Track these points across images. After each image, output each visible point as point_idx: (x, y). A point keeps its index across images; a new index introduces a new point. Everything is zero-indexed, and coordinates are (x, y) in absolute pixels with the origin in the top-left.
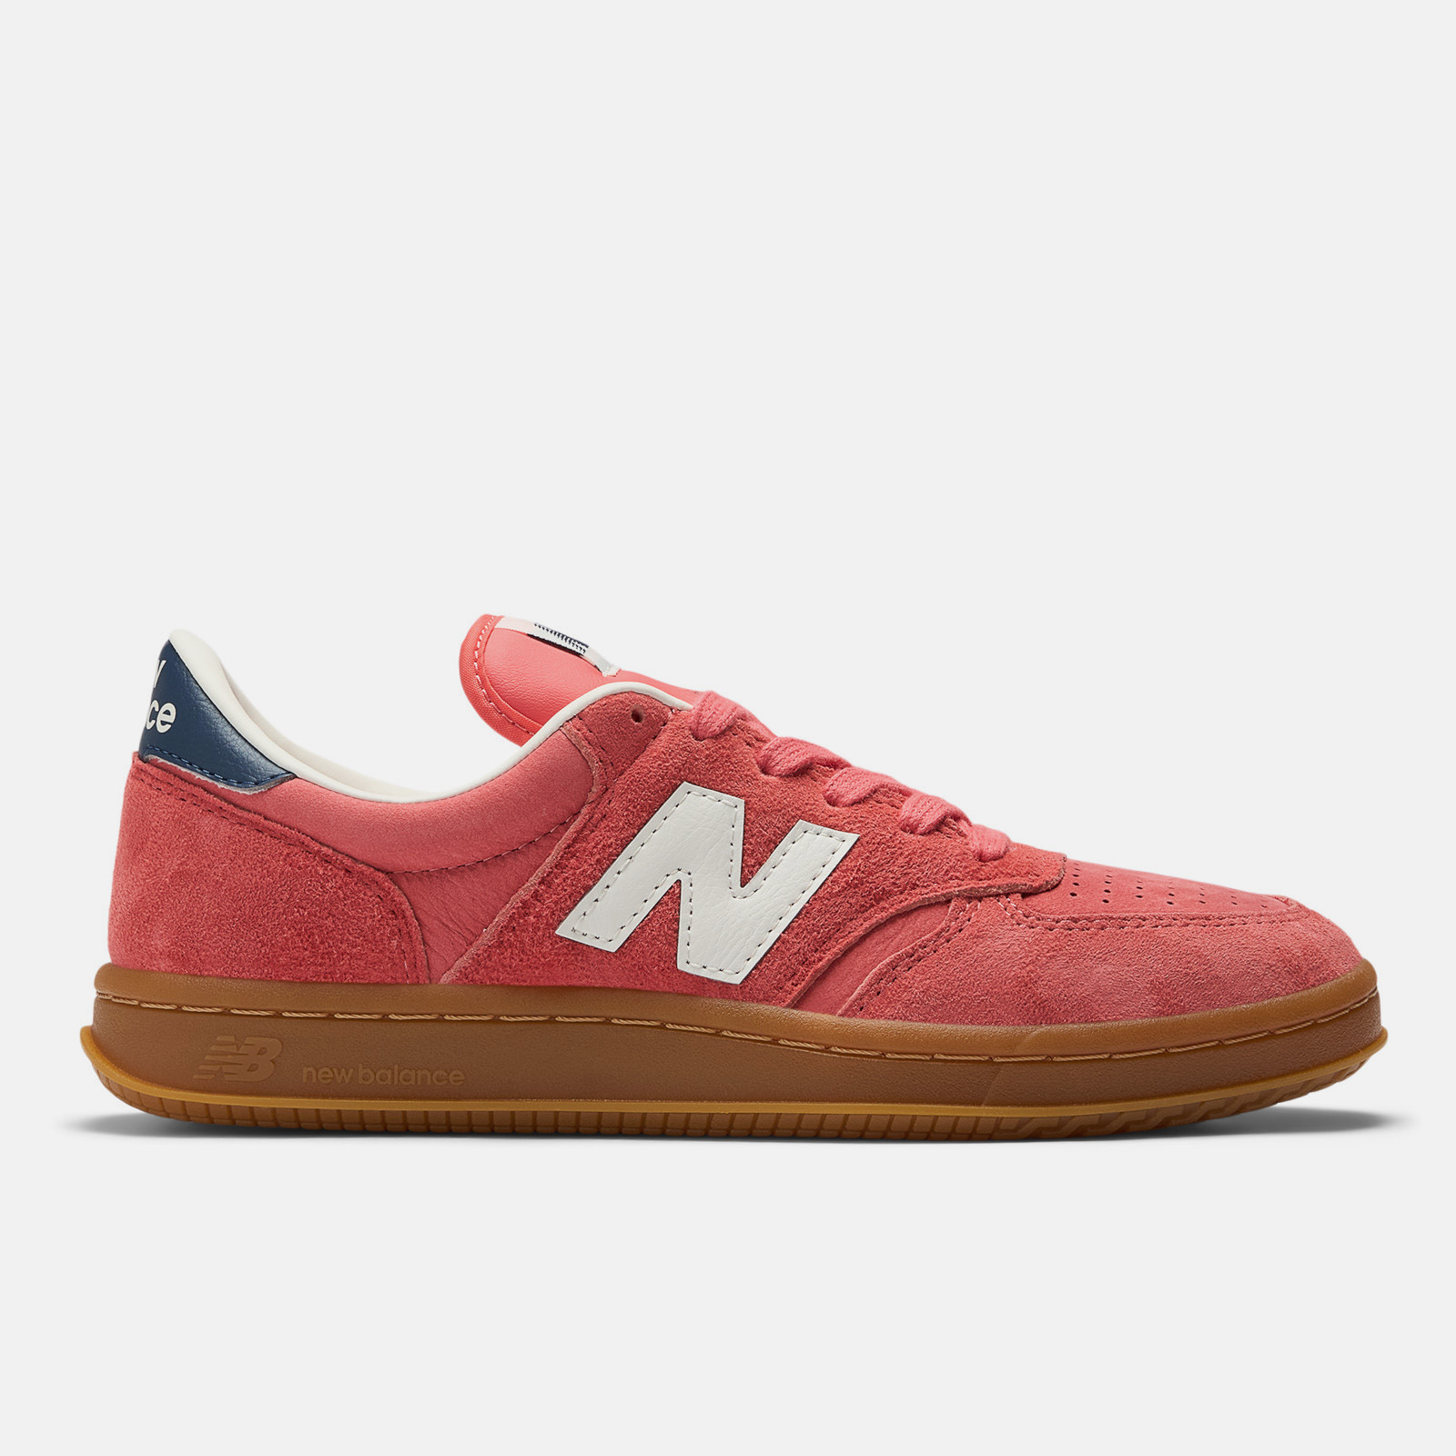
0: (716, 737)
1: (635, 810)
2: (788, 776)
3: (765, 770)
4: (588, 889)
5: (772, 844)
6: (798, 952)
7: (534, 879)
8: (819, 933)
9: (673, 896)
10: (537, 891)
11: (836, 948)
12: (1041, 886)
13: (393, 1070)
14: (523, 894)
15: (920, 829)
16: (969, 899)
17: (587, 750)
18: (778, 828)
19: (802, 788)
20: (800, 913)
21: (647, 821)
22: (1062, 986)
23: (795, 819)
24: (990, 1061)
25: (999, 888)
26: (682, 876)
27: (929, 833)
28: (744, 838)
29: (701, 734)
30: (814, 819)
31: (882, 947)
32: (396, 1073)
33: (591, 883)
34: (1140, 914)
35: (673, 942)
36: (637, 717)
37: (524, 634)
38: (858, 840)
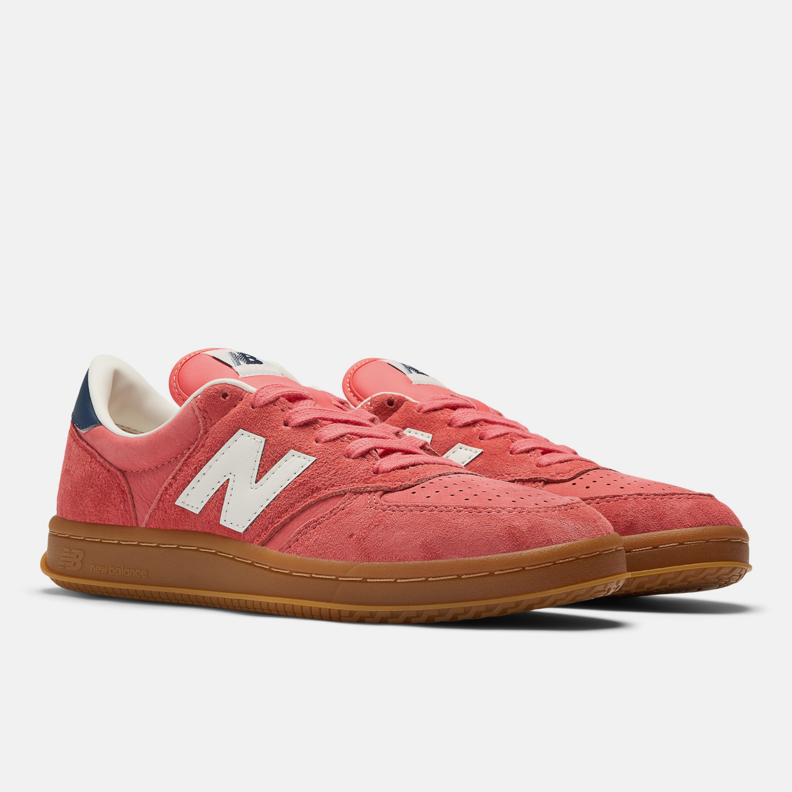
0: (262, 407)
1: (215, 443)
2: (295, 427)
3: (286, 424)
4: (189, 482)
5: (274, 461)
6: (270, 518)
7: (170, 477)
8: (281, 508)
9: (224, 488)
10: (170, 483)
11: (286, 517)
12: (397, 488)
13: (121, 568)
14: (166, 484)
15: (353, 456)
16: (355, 493)
17: (197, 412)
18: (279, 453)
19: (303, 434)
20: (275, 498)
21: (220, 448)
22: (376, 541)
23: (289, 449)
24: (337, 579)
25: (372, 488)
26: (231, 477)
27: (357, 458)
28: (261, 458)
29: (256, 405)
30: (299, 449)
31: (309, 516)
32: (122, 569)
33: (190, 479)
34: (435, 504)
35: (220, 511)
36: (225, 396)
37: (210, 356)
38: (316, 460)
